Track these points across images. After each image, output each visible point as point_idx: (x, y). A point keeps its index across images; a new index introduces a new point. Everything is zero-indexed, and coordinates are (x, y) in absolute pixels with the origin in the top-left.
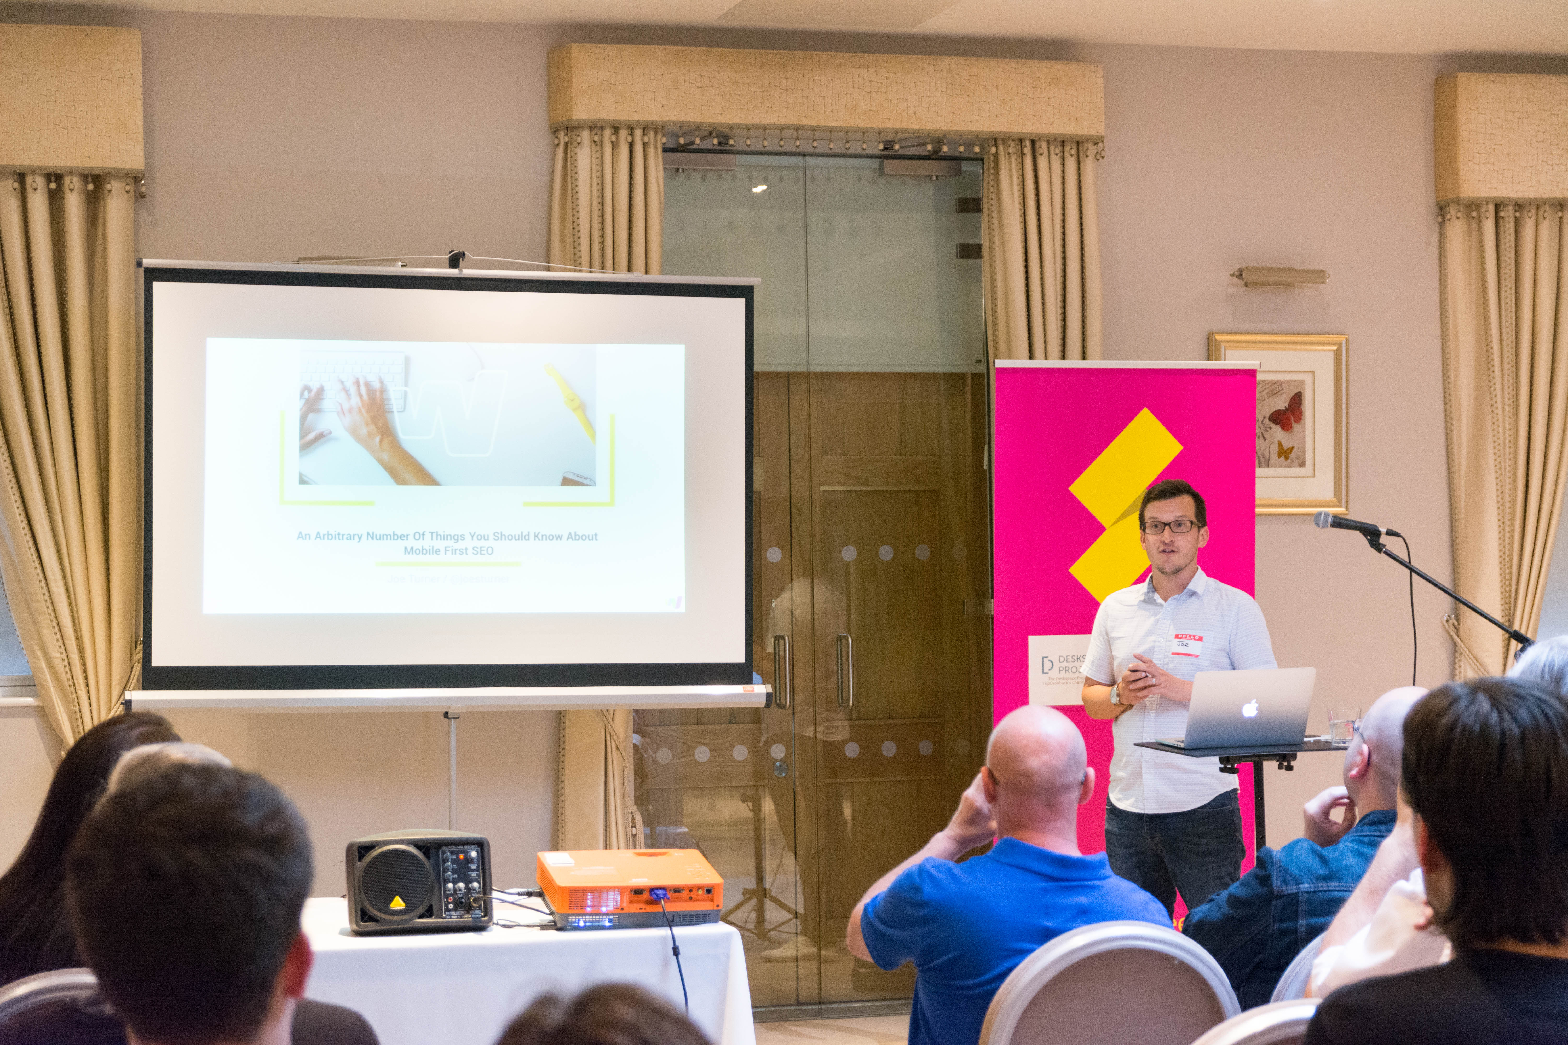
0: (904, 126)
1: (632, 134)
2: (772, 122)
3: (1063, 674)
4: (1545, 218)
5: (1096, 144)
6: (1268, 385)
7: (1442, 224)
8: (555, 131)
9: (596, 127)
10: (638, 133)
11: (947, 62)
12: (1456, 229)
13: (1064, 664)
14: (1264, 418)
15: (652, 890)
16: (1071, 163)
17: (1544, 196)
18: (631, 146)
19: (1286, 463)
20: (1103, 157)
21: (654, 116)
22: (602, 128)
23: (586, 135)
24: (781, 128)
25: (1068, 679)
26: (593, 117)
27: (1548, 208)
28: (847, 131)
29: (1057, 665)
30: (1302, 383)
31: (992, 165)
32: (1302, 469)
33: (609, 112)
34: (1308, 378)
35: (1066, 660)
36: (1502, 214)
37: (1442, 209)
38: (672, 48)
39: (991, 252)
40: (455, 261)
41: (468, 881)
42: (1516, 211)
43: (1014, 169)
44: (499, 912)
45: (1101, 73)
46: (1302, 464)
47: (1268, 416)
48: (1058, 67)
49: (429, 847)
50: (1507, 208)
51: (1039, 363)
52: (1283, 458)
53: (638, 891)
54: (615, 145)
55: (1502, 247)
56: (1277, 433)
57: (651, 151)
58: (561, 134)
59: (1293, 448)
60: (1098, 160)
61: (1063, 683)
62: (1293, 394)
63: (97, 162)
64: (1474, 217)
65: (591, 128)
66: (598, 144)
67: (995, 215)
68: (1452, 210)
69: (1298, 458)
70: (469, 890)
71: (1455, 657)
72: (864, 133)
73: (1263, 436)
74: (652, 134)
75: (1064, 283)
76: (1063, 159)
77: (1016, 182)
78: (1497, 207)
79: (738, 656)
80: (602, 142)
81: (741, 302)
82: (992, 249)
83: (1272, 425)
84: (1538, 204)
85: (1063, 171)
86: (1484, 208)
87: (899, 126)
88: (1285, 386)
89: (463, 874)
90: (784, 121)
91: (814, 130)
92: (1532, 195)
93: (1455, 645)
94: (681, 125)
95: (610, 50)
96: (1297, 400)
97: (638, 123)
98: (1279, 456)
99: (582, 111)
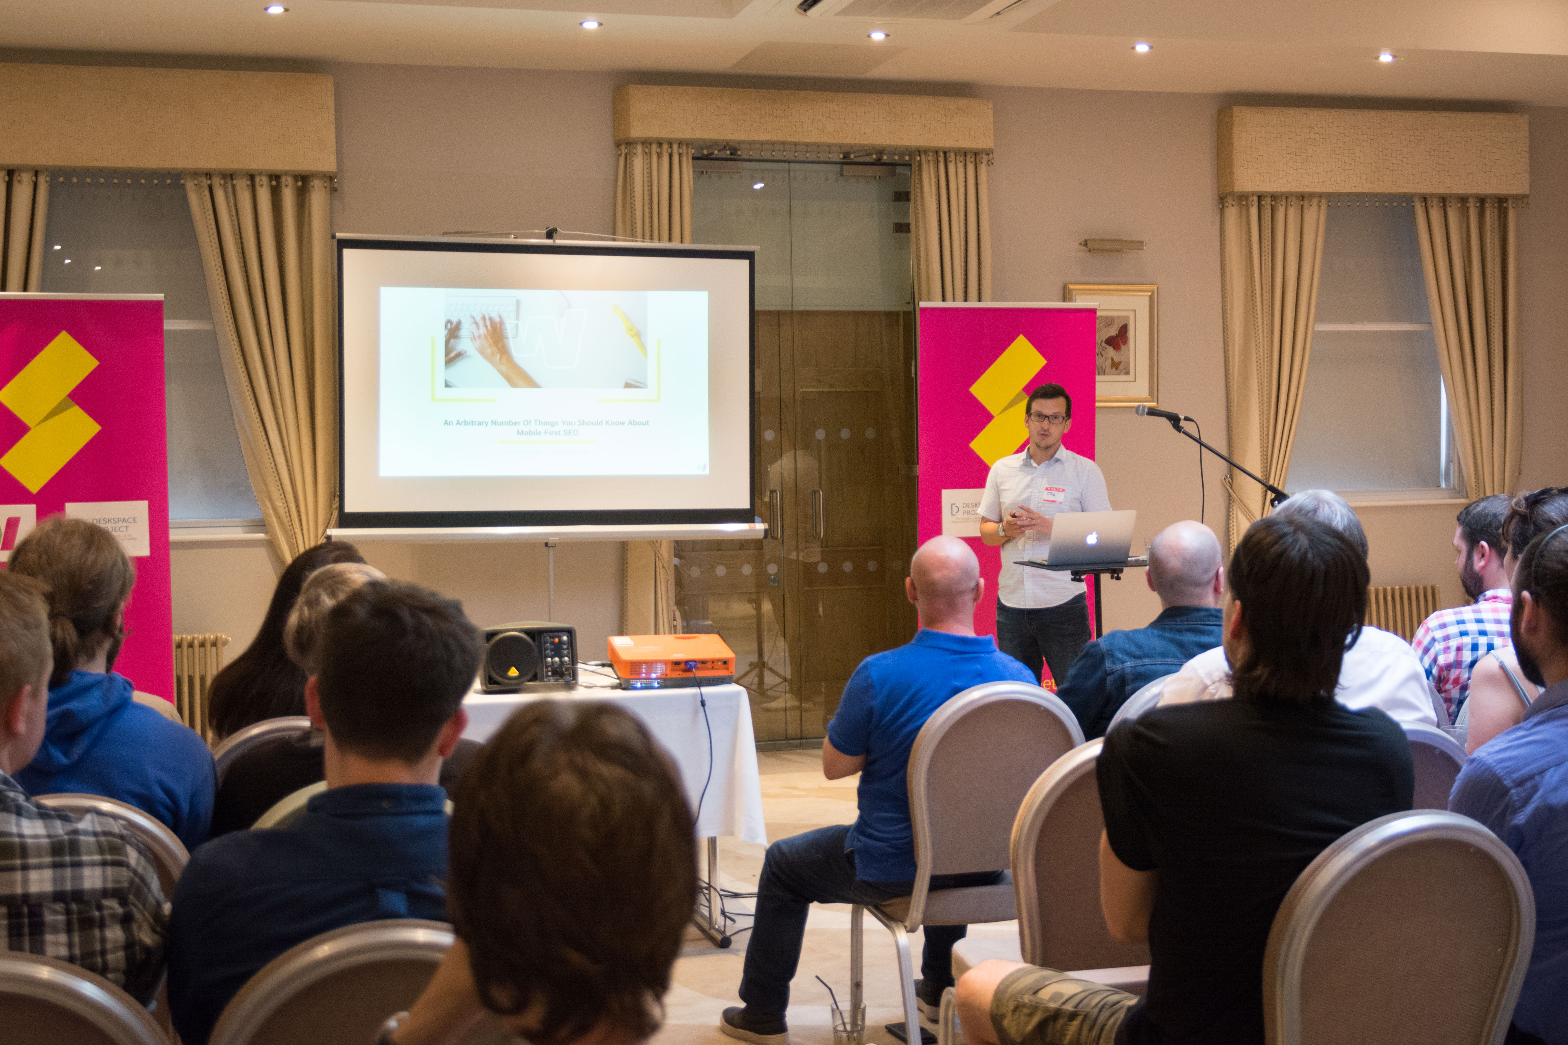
0: (857, 142)
1: (671, 147)
2: (767, 139)
3: (965, 516)
4: (1291, 206)
5: (988, 154)
6: (1104, 319)
7: (1222, 210)
8: (618, 145)
9: (646, 143)
10: (675, 146)
11: (886, 98)
12: (1232, 213)
13: (966, 509)
14: (1102, 341)
15: (687, 662)
16: (971, 168)
17: (1291, 190)
18: (671, 155)
19: (1116, 372)
20: (992, 164)
21: (686, 134)
22: (650, 144)
23: (639, 148)
24: (773, 143)
25: (968, 519)
26: (644, 136)
27: (1294, 199)
28: (818, 145)
29: (961, 509)
30: (1128, 318)
31: (917, 168)
32: (1127, 376)
33: (656, 131)
34: (1131, 315)
35: (968, 506)
36: (1263, 203)
37: (1222, 200)
38: (698, 88)
39: (916, 228)
40: (550, 235)
41: (561, 657)
42: (1272, 201)
43: (932, 171)
44: (583, 677)
45: (991, 106)
46: (1128, 373)
47: (1104, 340)
48: (962, 102)
49: (535, 634)
50: (1266, 199)
51: (949, 304)
52: (1114, 368)
53: (677, 663)
54: (659, 155)
55: (1263, 224)
56: (1110, 352)
57: (684, 160)
58: (623, 147)
59: (1121, 362)
60: (989, 165)
61: (965, 522)
62: (1121, 325)
63: (304, 167)
64: (1244, 205)
65: (643, 143)
66: (648, 154)
67: (919, 203)
68: (1229, 200)
69: (1124, 369)
70: (562, 663)
71: (1230, 504)
72: (830, 147)
73: (1101, 354)
74: (685, 147)
75: (966, 249)
76: (965, 165)
77: (933, 180)
78: (1260, 198)
79: (744, 503)
80: (650, 153)
81: (746, 263)
82: (917, 226)
83: (1107, 347)
84: (1287, 196)
85: (966, 173)
86: (1251, 199)
87: (853, 142)
88: (1116, 321)
89: (557, 651)
90: (775, 139)
91: (796, 144)
92: (1283, 190)
93: (1230, 495)
94: (704, 141)
95: (656, 89)
96: (1124, 330)
97: (676, 139)
98: (1112, 367)
99: (637, 131)
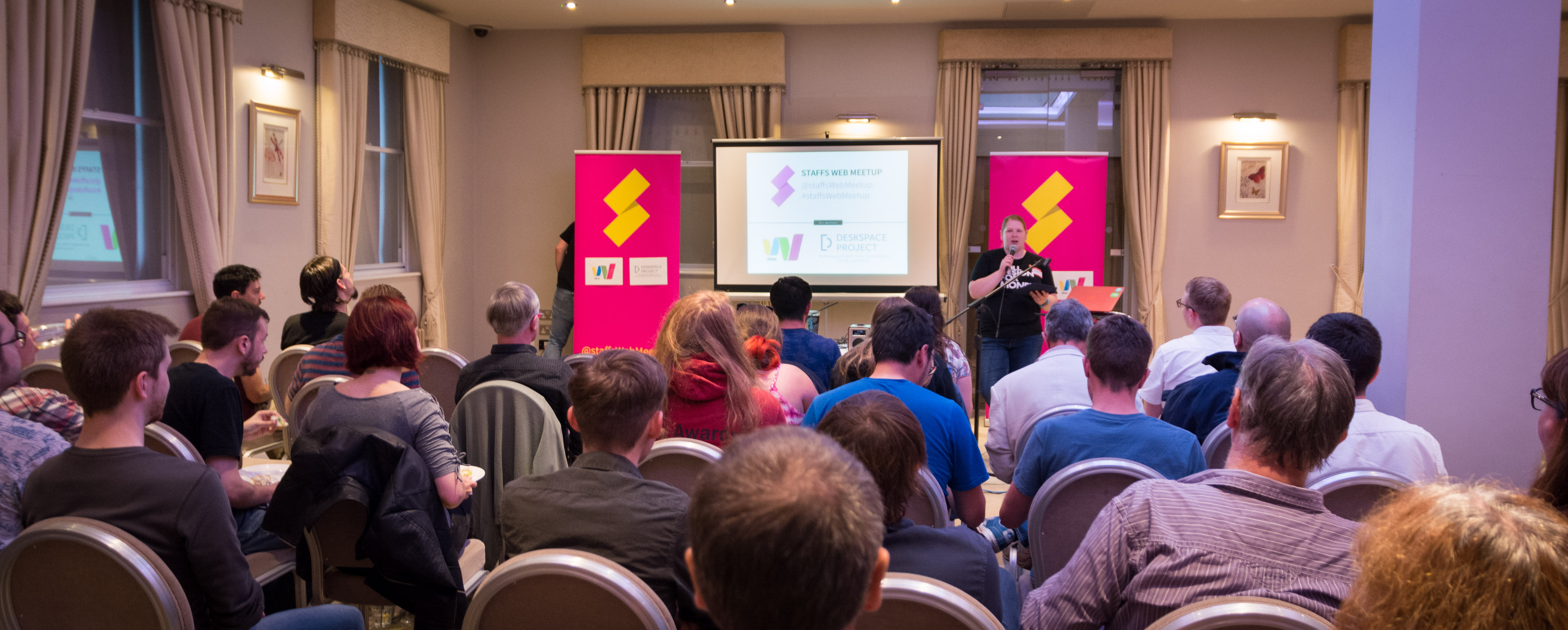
1: (966, 64)
5: (1169, 61)
6: (1248, 163)
7: (1340, 92)
8: (938, 64)
9: (953, 62)
10: (970, 64)
12: (1346, 95)
16: (1158, 70)
18: (967, 69)
19: (1255, 196)
20: (1172, 65)
21: (977, 57)
22: (956, 62)
23: (949, 66)
26: (951, 58)
28: (1059, 60)
30: (1265, 162)
31: (1125, 72)
33: (958, 56)
34: (1268, 160)
37: (1339, 86)
38: (984, 30)
39: (1123, 107)
43: (1133, 75)
45: (1171, 32)
46: (1263, 197)
47: (1247, 176)
48: (1152, 31)
52: (1254, 194)
54: (961, 69)
56: (1252, 184)
57: (975, 71)
58: (941, 65)
59: (1259, 190)
60: (1169, 69)
62: (1261, 167)
63: (767, 81)
64: (1354, 89)
66: (954, 69)
67: (1125, 92)
68: (1343, 86)
69: (1261, 194)
71: (1335, 282)
73: (1245, 185)
74: (976, 64)
76: (1154, 68)
77: (1133, 78)
78: (1366, 84)
80: (955, 67)
83: (1250, 180)
85: (1154, 73)
86: (1359, 85)
88: (1257, 164)
90: (1029, 57)
91: (1042, 60)
93: (1334, 277)
94: (989, 60)
95: (959, 31)
96: (1262, 170)
97: (971, 60)
99: (947, 56)
